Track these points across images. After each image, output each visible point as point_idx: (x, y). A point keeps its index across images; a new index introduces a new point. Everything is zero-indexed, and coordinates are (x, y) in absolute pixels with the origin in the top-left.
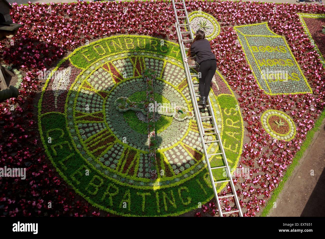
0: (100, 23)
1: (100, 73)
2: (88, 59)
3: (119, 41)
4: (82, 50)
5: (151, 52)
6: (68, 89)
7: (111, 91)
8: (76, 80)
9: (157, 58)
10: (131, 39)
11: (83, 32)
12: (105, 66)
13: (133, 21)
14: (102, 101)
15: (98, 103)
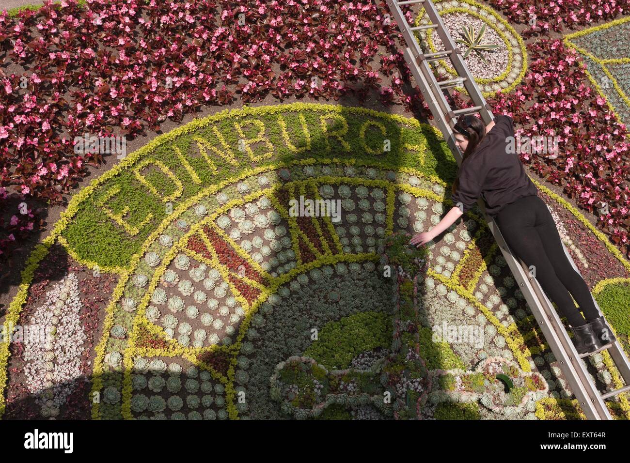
0: (141, 75)
1: (183, 275)
2: (128, 227)
3: (218, 134)
4: (96, 195)
5: (336, 160)
6: (85, 367)
7: (239, 338)
8: (107, 323)
9: (360, 180)
10: (257, 122)
11: (88, 123)
12: (195, 244)
13: (251, 53)
14: (219, 389)
15: (207, 400)
